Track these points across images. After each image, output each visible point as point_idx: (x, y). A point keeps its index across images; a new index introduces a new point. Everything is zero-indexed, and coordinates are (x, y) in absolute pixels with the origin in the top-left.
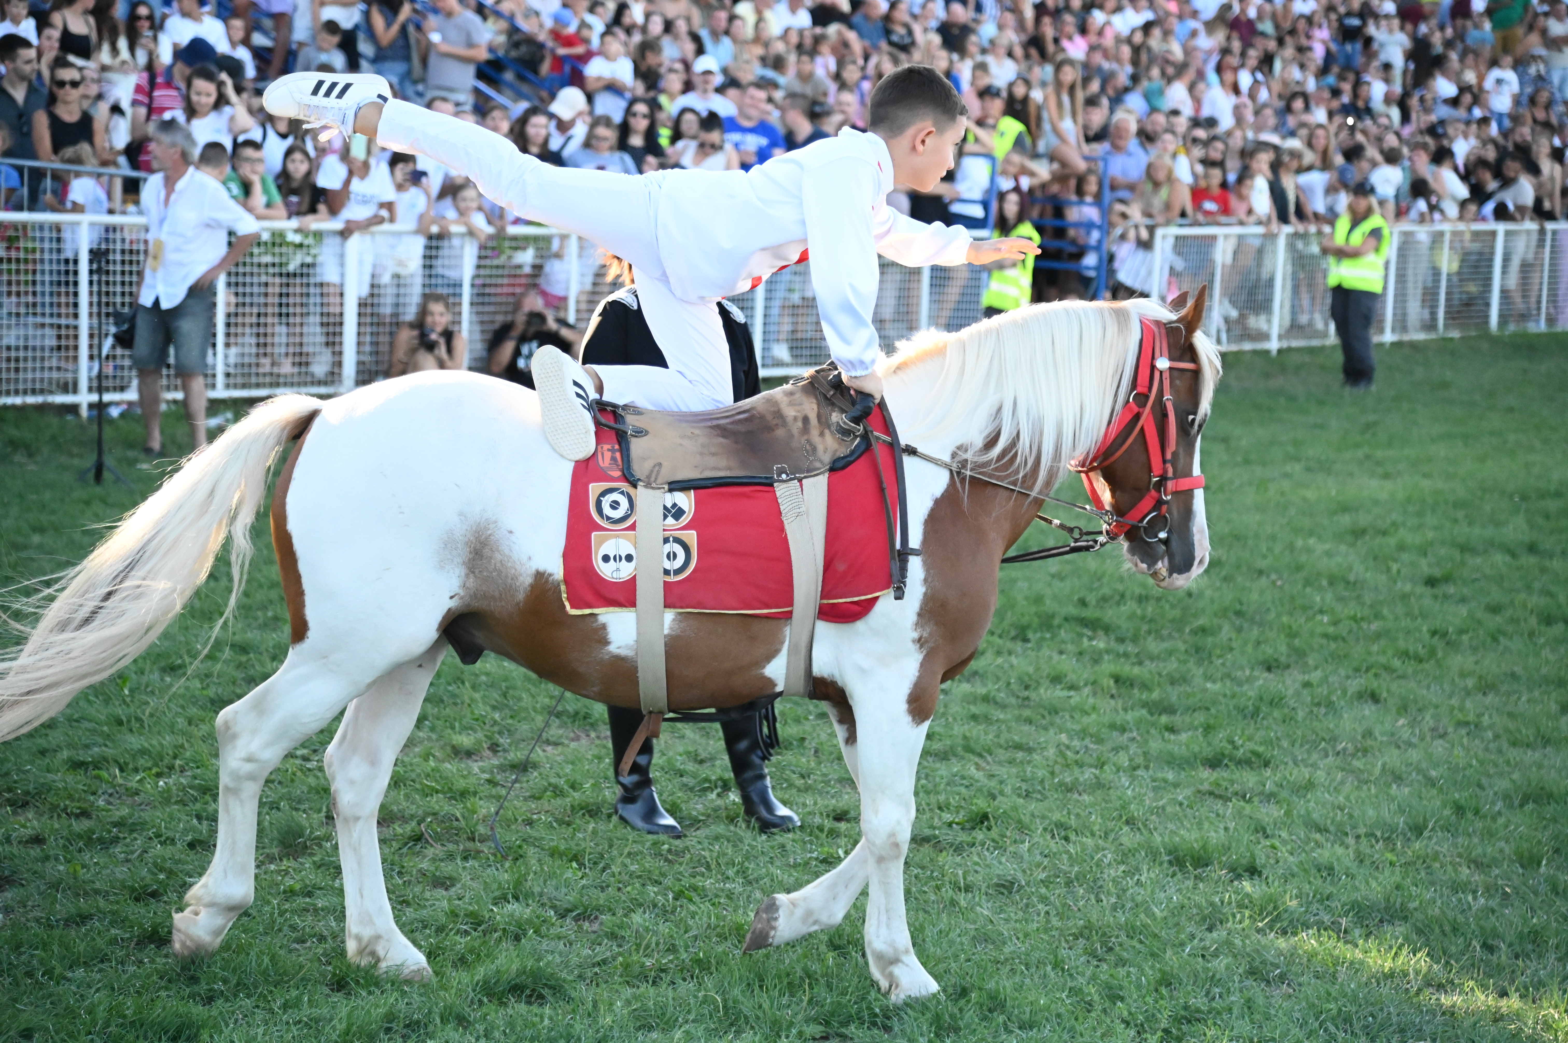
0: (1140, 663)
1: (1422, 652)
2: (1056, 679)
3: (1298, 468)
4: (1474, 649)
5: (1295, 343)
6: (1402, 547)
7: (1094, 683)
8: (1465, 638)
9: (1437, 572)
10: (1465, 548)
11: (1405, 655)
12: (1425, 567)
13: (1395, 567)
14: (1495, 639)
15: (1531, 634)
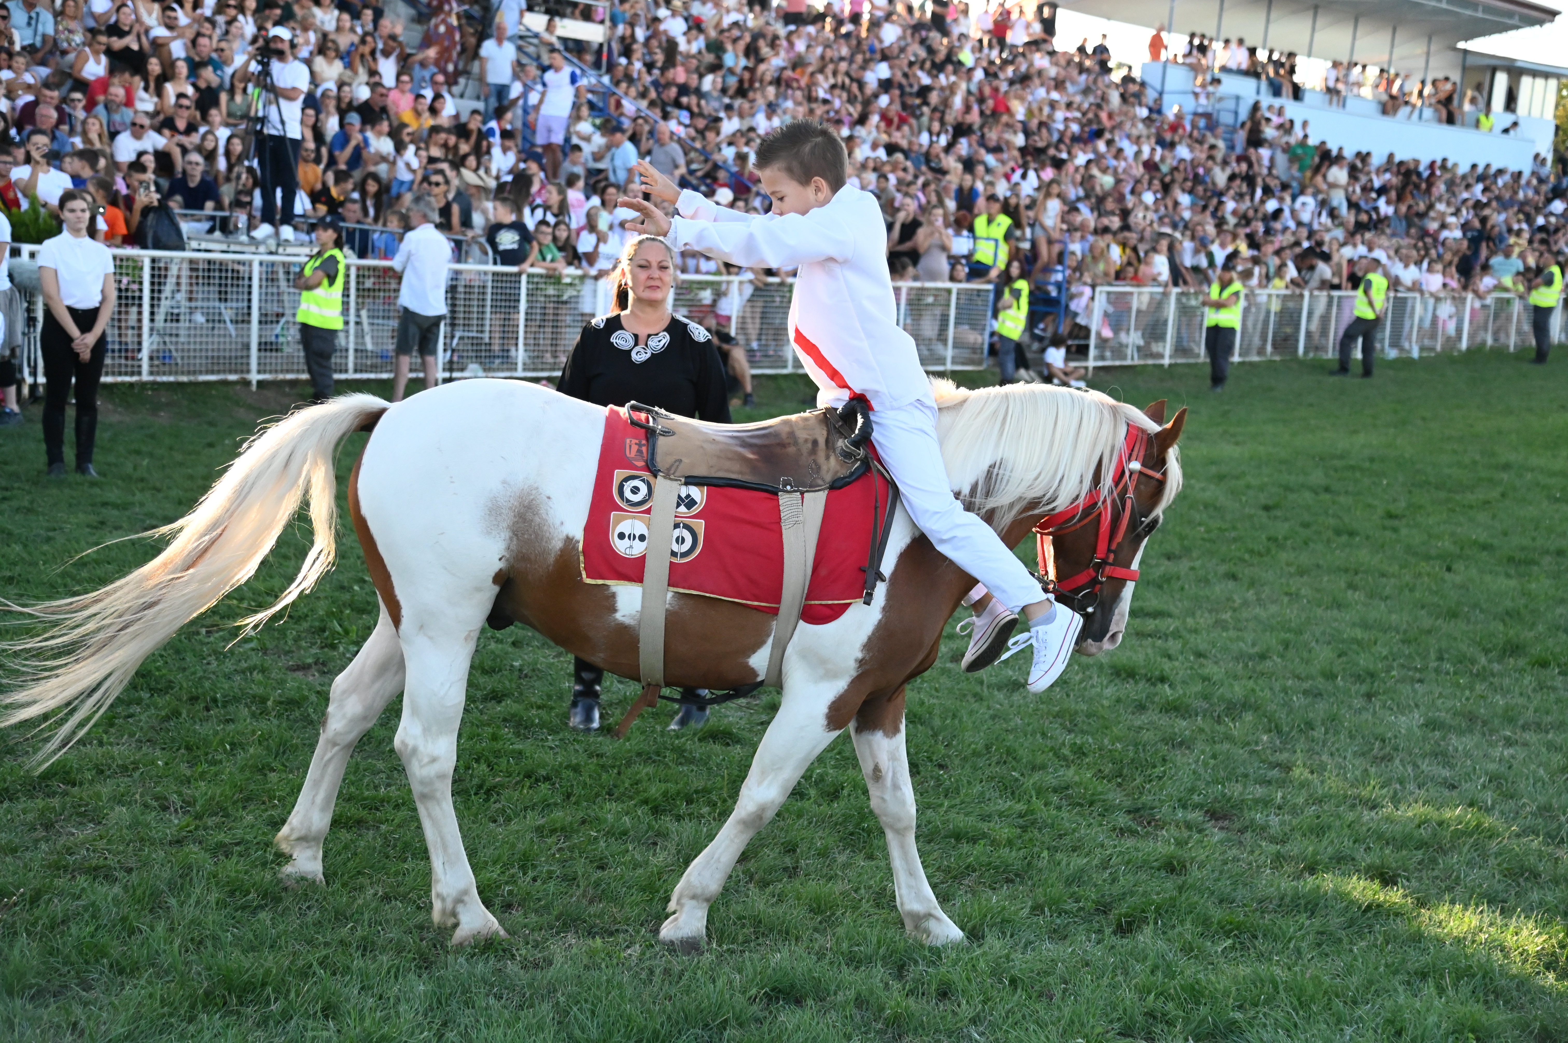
4: (1294, 549)
5: (1180, 361)
6: (1248, 487)
9: (1270, 502)
10: (1288, 488)
11: (1251, 552)
12: (1263, 499)
13: (1244, 499)
14: (1306, 543)
15: (1329, 541)
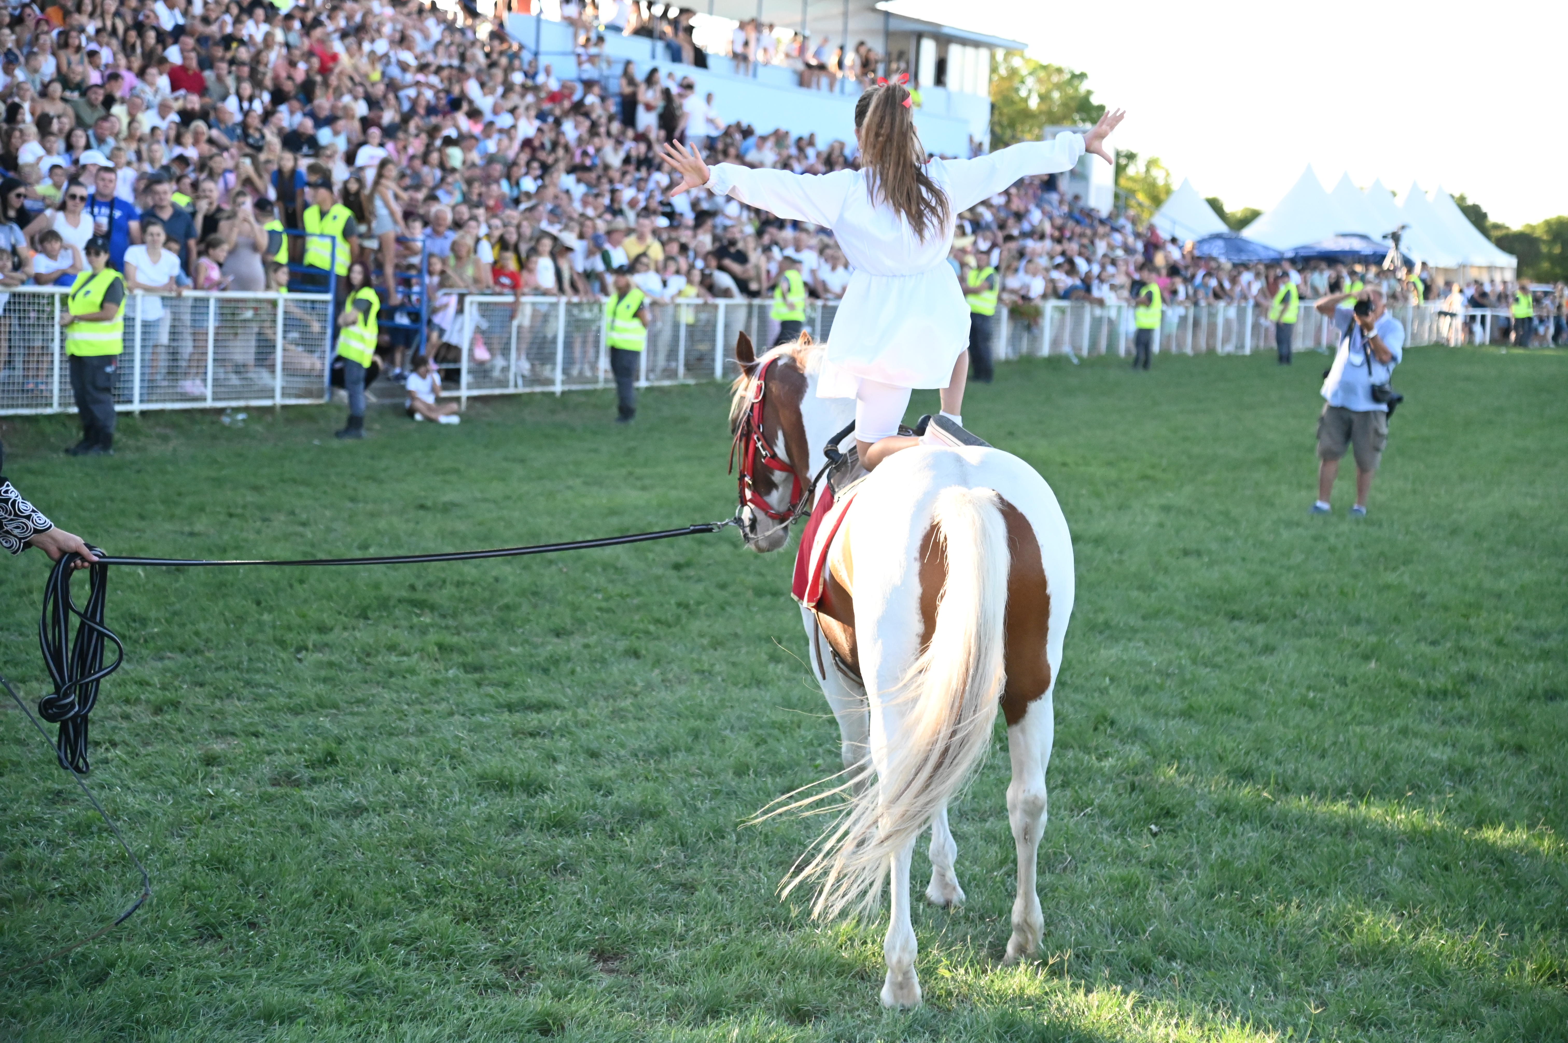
0: (459, 634)
1: (670, 619)
2: (392, 648)
3: (578, 481)
5: (574, 387)
7: (422, 650)
8: (702, 608)
